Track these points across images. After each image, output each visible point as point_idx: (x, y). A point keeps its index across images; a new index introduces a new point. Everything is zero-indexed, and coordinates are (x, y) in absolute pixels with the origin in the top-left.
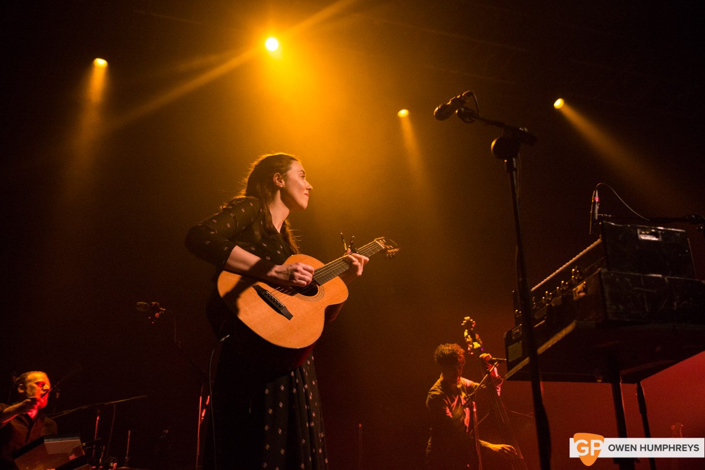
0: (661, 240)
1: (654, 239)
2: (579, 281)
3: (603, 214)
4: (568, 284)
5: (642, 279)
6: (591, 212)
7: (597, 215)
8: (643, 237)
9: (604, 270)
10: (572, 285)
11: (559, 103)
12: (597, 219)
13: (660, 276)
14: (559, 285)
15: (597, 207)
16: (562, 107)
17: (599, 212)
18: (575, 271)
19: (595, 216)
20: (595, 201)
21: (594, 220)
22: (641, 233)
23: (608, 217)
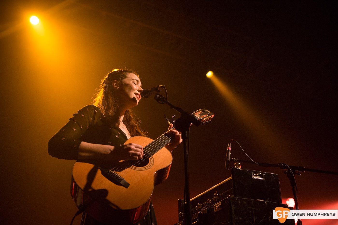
0: (264, 179)
1: (260, 178)
2: (218, 200)
3: (233, 158)
4: (211, 200)
5: (253, 202)
6: (226, 156)
7: (229, 158)
8: (255, 177)
9: (232, 196)
10: (214, 202)
11: (210, 74)
12: (229, 160)
13: (263, 201)
14: (206, 200)
15: (230, 153)
16: (212, 77)
17: (231, 157)
18: (216, 194)
19: (228, 159)
20: (229, 150)
21: (228, 161)
22: (254, 175)
23: (236, 160)
